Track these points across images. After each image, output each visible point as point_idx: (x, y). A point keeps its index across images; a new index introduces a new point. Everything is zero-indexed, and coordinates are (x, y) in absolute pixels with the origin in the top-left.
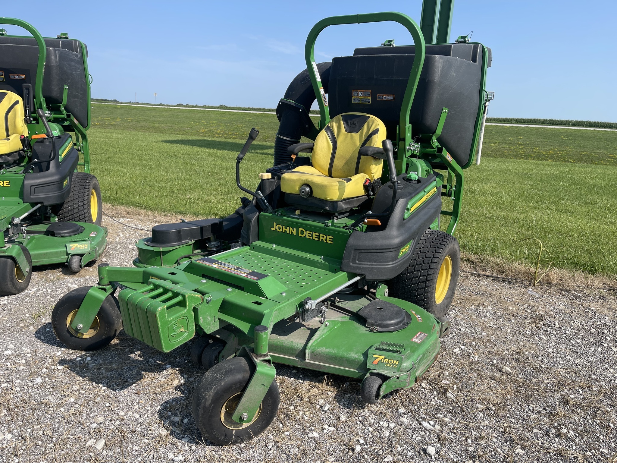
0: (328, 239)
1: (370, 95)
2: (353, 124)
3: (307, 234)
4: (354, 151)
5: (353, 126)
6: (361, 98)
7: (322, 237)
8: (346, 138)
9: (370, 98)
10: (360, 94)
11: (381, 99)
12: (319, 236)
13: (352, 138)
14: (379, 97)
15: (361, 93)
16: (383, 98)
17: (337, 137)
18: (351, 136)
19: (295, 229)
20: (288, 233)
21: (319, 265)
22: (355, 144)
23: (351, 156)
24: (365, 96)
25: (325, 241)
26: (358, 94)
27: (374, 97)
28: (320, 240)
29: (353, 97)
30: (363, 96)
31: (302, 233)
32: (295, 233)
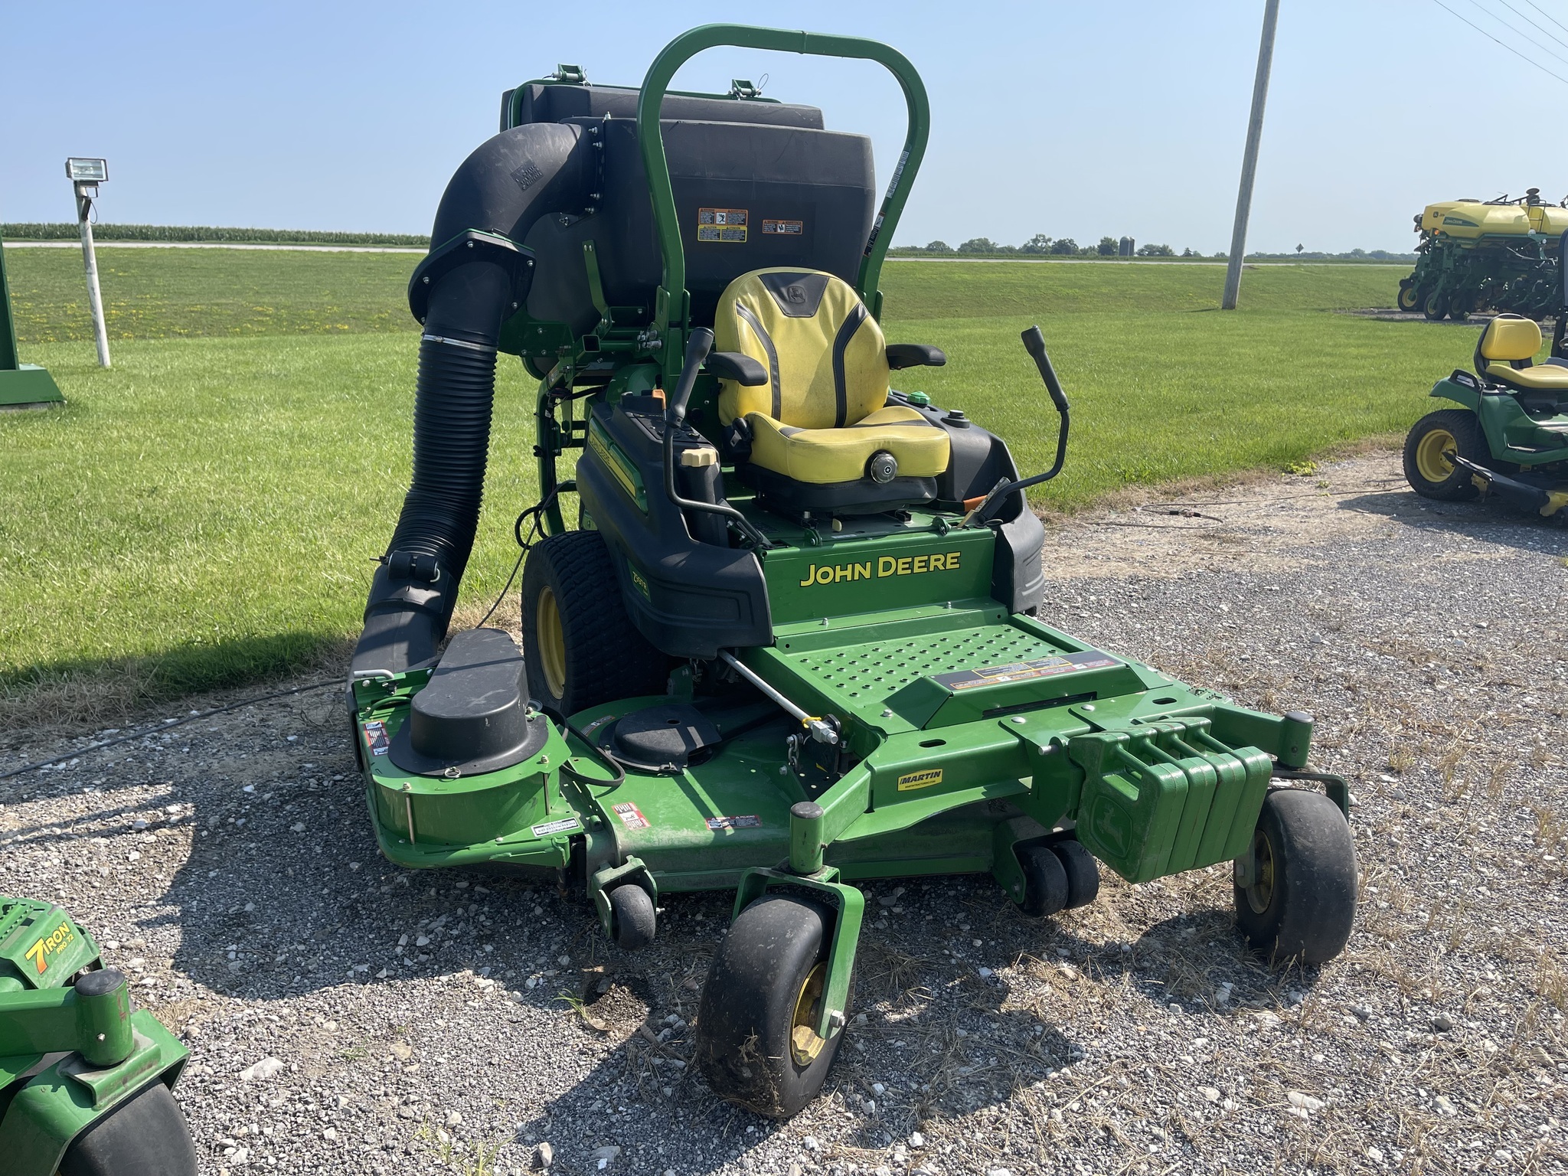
0: (951, 561)
1: (744, 220)
2: (796, 296)
3: (900, 567)
4: (821, 361)
5: (798, 300)
6: (721, 228)
7: (936, 562)
8: (790, 329)
9: (744, 228)
10: (718, 219)
11: (773, 232)
12: (927, 562)
13: (805, 329)
14: (767, 227)
15: (721, 216)
16: (775, 230)
17: (771, 331)
18: (802, 324)
19: (868, 565)
20: (849, 578)
21: (961, 621)
22: (816, 343)
23: (817, 373)
24: (733, 224)
25: (942, 568)
26: (713, 220)
27: (754, 226)
28: (932, 569)
29: (701, 227)
30: (727, 224)
31: (887, 566)
32: (867, 574)
